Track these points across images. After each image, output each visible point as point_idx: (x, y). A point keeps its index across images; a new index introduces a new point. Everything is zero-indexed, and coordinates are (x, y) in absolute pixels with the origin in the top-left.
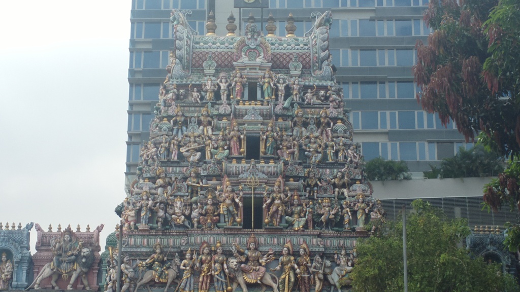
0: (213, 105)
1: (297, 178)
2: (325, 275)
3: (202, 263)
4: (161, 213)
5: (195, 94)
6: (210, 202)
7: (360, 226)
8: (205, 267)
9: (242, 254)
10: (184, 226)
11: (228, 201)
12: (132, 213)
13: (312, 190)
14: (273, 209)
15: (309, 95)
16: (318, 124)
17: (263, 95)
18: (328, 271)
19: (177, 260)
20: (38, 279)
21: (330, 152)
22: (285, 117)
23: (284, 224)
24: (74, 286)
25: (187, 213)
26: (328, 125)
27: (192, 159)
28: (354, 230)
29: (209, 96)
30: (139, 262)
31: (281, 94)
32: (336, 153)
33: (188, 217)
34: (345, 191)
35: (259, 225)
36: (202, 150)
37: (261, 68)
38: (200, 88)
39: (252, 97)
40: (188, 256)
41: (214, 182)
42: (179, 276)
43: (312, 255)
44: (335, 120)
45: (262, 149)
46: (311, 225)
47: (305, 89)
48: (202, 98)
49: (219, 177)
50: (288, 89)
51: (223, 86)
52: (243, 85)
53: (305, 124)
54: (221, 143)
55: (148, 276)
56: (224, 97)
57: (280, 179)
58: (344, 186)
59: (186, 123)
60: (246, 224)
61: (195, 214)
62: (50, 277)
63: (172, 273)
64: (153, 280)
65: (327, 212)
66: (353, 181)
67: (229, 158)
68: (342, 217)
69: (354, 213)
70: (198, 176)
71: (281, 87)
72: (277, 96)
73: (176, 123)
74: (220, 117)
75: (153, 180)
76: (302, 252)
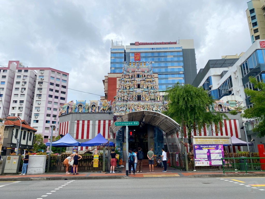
0: (131, 78)
1: (147, 92)
2: (152, 109)
3: (130, 107)
4: (123, 98)
5: (128, 77)
6: (131, 96)
7: (158, 100)
8: (131, 108)
9: (137, 105)
10: (127, 100)
11: (135, 96)
12: (118, 98)
13: (149, 94)
14: (143, 97)
15: (149, 76)
16: (150, 82)
17: (140, 77)
18: (153, 108)
19: (126, 106)
20: (100, 110)
21: (153, 87)
22: (144, 81)
23: (145, 100)
24: (106, 111)
25: (127, 98)
26: (152, 82)
27: (128, 88)
28: (157, 101)
29: (131, 77)
30: (119, 107)
31: (144, 76)
32: (154, 87)
33: (127, 99)
34: (155, 94)
35: (140, 100)
36: (130, 87)
37: (140, 72)
38: (129, 75)
39: (138, 77)
40: (128, 106)
41: (132, 93)
42: (126, 109)
43: (150, 105)
44: (153, 81)
45: (140, 86)
46: (149, 100)
47: (148, 75)
48: (129, 77)
49: (133, 92)
50: (145, 75)
51: (133, 75)
52: (137, 75)
53: (148, 82)
54: (133, 85)
55: (121, 109)
56: (133, 77)
57: (144, 92)
58: (155, 93)
59: (126, 82)
60: (138, 100)
61: (129, 98)
62: (102, 110)
63: (125, 109)
64: (122, 110)
65: (153, 98)
66: (157, 92)
67: (134, 88)
68: (155, 98)
69: (157, 98)
70: (129, 91)
71: (143, 75)
72: (143, 77)
73: (125, 82)
74: (133, 81)
75: (121, 92)
76: (148, 105)
